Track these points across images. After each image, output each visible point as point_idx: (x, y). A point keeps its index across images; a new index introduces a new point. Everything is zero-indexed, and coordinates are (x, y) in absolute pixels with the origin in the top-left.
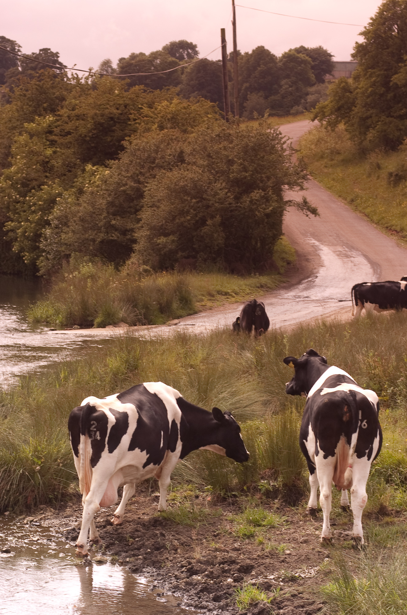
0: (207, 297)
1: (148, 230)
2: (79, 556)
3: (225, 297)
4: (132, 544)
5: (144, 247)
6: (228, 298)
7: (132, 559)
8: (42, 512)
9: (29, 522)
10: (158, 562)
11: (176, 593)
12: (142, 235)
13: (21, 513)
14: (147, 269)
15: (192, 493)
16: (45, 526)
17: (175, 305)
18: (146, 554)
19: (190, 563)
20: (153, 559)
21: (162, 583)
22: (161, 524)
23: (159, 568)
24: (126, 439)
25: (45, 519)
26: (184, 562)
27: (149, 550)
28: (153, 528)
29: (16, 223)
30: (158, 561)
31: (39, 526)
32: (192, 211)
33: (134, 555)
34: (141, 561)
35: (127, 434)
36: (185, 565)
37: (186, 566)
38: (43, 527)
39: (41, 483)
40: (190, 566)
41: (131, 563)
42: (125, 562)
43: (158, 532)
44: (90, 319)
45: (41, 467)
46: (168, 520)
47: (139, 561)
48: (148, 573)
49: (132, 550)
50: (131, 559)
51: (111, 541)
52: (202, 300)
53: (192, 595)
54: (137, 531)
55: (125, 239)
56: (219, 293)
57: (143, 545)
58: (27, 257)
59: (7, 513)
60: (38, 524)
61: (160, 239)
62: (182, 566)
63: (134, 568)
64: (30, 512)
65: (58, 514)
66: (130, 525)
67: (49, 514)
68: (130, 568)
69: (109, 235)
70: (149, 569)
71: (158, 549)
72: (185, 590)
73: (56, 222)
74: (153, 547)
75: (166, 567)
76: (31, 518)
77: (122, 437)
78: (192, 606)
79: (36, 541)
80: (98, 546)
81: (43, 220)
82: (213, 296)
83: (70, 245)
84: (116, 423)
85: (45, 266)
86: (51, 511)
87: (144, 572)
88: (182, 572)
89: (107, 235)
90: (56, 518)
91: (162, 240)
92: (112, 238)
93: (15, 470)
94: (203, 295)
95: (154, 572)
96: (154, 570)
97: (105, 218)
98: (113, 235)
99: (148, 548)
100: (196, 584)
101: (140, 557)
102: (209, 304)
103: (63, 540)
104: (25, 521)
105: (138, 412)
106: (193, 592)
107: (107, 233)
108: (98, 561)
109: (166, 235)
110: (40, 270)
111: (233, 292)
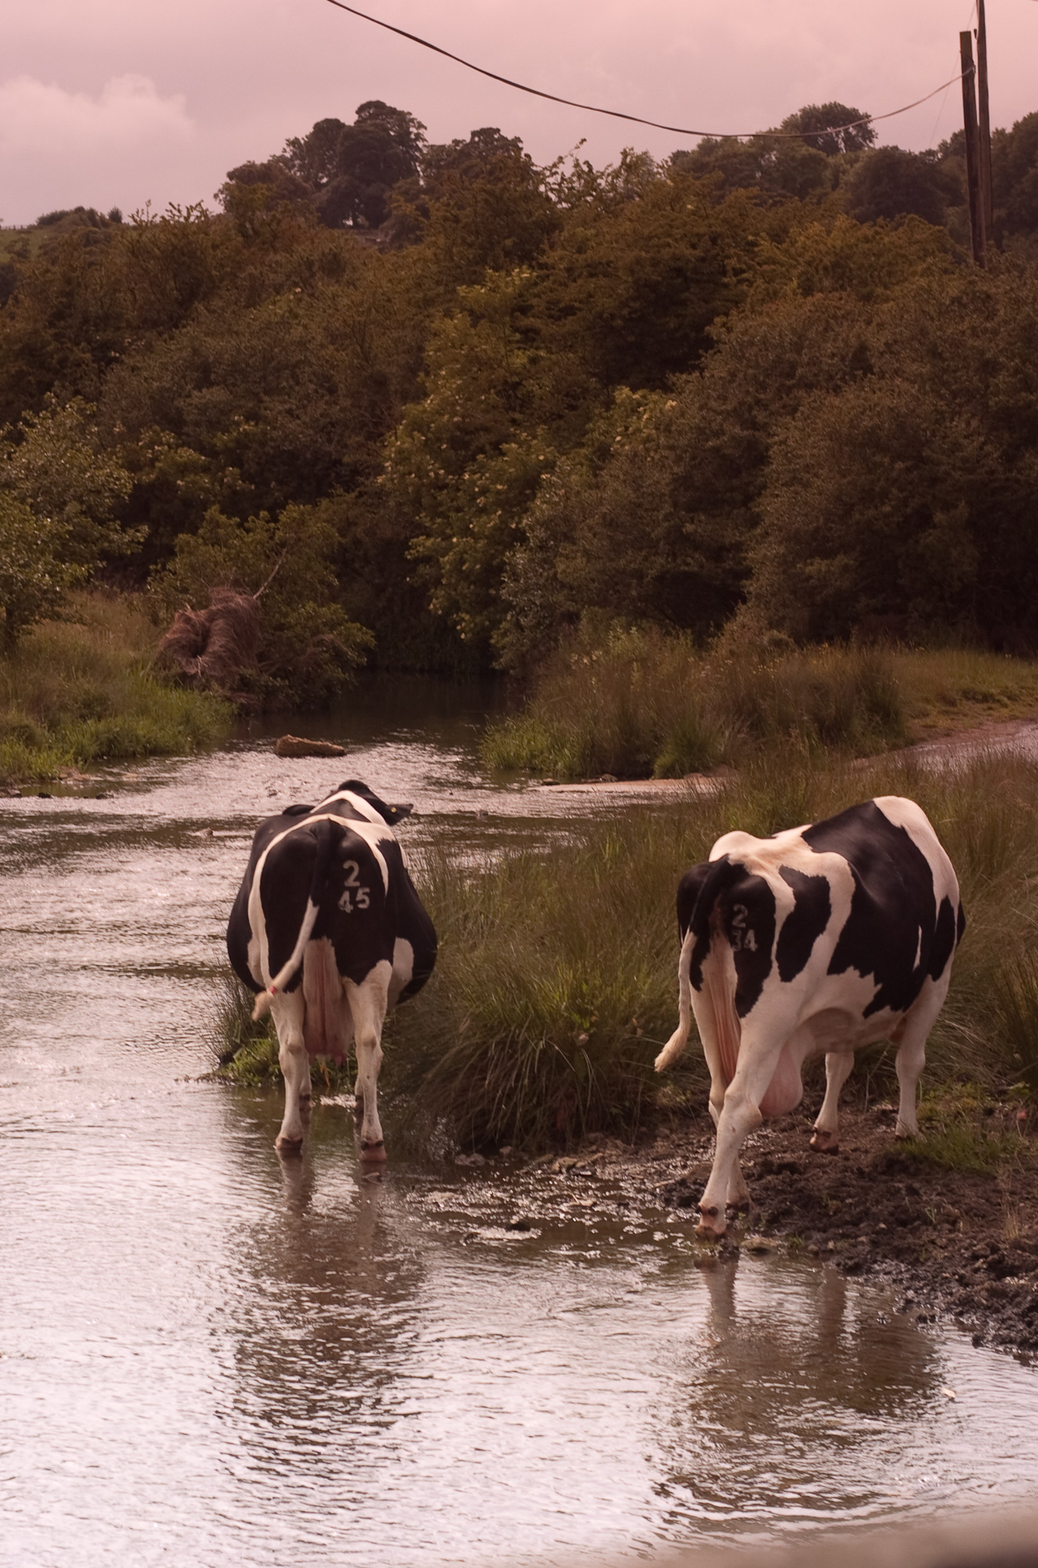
0: (937, 704)
1: (781, 543)
2: (705, 1237)
3: (985, 706)
4: (835, 1213)
5: (772, 586)
6: (990, 708)
7: (842, 1244)
8: (594, 1148)
9: (564, 1170)
10: (910, 1250)
11: (966, 1316)
12: (765, 556)
13: (541, 1150)
14: (781, 640)
15: (975, 1104)
16: (606, 1177)
17: (857, 725)
18: (878, 1233)
19: (994, 1249)
20: (896, 1243)
21: (929, 1294)
22: (905, 1169)
23: (915, 1263)
24: (823, 946)
25: (604, 1163)
26: (979, 1247)
27: (883, 1226)
28: (884, 1177)
29: (439, 540)
30: (909, 1248)
31: (593, 1178)
32: (894, 491)
33: (844, 1236)
34: (867, 1248)
35: (825, 933)
36: (983, 1252)
37: (986, 1257)
38: (601, 1180)
39: (592, 1075)
40: (996, 1256)
41: (839, 1253)
42: (824, 1252)
43: (901, 1185)
44: (642, 757)
45: (591, 1036)
46: (921, 1163)
47: (860, 1248)
48: (886, 1274)
49: (838, 1227)
50: (839, 1244)
51: (783, 1206)
52: (926, 715)
53: (1010, 1318)
54: (844, 1185)
55: (720, 571)
56: (969, 695)
57: (867, 1214)
58: (466, 625)
59: (506, 1150)
60: (589, 1173)
61: (812, 564)
62: (975, 1257)
63: (850, 1263)
64: (564, 1150)
65: (637, 1153)
66: (824, 1172)
67: (614, 1153)
68: (838, 1265)
69: (679, 561)
70: (890, 1265)
71: (903, 1224)
72: (988, 1308)
73: (541, 533)
74: (891, 1219)
75: (932, 1260)
76: (568, 1161)
77: (813, 940)
78: (1011, 1342)
79: (590, 1208)
80: (750, 1217)
81: (506, 532)
82: (953, 703)
83: (580, 586)
84: (797, 907)
85: (512, 644)
86: (617, 1147)
87: (877, 1272)
88: (976, 1271)
89: (674, 560)
90: (632, 1161)
91: (816, 567)
92: (686, 568)
93: (526, 1043)
94: (927, 701)
95: (901, 1272)
96: (903, 1267)
97: (666, 518)
98: (689, 560)
99: (879, 1221)
100: (1017, 1295)
101: (863, 1239)
102: (943, 723)
103: (657, 1206)
104: (556, 1166)
105: (854, 875)
106: (1010, 1311)
107: (675, 556)
108: (755, 1249)
109: (827, 554)
110: (501, 656)
111: (1002, 693)
